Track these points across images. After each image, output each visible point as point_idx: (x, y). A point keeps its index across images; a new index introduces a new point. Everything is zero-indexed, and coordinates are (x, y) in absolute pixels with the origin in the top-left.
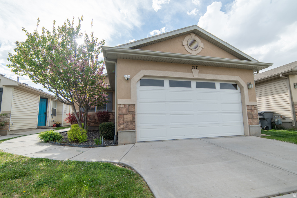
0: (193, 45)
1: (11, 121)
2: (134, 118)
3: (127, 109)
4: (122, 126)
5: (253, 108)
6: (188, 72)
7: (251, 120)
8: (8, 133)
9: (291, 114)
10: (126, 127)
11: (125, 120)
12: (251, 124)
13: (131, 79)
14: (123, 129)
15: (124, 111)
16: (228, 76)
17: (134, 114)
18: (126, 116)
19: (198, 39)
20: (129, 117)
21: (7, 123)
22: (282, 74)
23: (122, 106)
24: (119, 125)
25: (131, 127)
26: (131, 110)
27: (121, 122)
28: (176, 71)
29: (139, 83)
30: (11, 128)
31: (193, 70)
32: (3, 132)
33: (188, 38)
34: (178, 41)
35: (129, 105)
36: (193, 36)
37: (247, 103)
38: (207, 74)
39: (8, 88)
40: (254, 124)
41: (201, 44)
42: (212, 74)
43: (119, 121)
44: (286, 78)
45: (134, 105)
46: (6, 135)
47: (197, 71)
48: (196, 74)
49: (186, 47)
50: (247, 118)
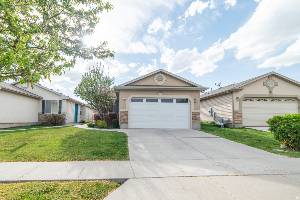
0: (160, 79)
1: (66, 118)
2: (127, 117)
3: (125, 114)
4: (122, 121)
5: (197, 114)
6: (156, 94)
7: (194, 121)
8: (65, 124)
9: (232, 118)
10: (124, 121)
11: (124, 118)
12: (194, 123)
13: (126, 99)
14: (122, 122)
15: (123, 114)
16: (181, 96)
17: (127, 116)
18: (124, 117)
19: (163, 76)
20: (125, 117)
21: (64, 119)
22: (228, 91)
23: (122, 112)
24: (121, 120)
25: (126, 121)
26: (126, 114)
27: (122, 119)
28: (149, 94)
29: (130, 101)
30: (66, 122)
31: (159, 93)
32: (63, 124)
33: (157, 76)
34: (151, 78)
35: (125, 112)
36: (160, 74)
37: (193, 110)
38: (167, 95)
39: (64, 100)
40: (196, 123)
41: (165, 78)
42: (171, 95)
43: (121, 119)
44: (232, 94)
45: (128, 112)
46: (64, 125)
47: (161, 93)
48: (160, 95)
49: (156, 81)
50: (192, 119)
